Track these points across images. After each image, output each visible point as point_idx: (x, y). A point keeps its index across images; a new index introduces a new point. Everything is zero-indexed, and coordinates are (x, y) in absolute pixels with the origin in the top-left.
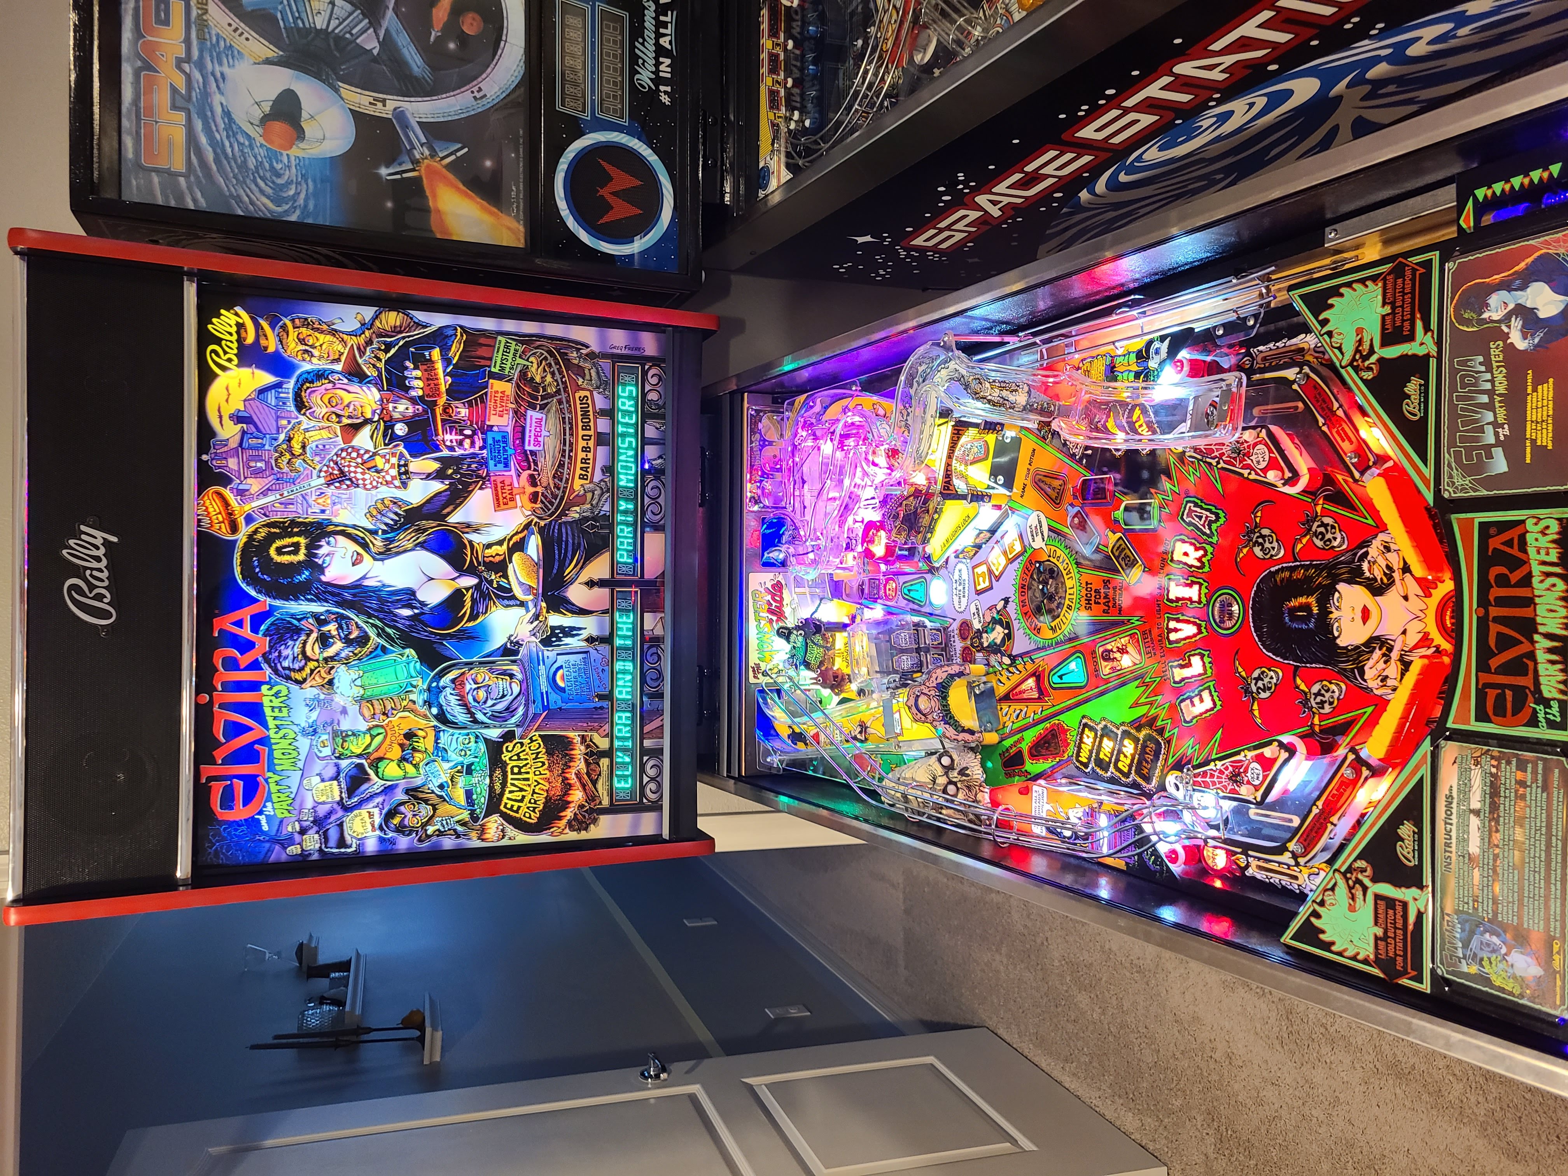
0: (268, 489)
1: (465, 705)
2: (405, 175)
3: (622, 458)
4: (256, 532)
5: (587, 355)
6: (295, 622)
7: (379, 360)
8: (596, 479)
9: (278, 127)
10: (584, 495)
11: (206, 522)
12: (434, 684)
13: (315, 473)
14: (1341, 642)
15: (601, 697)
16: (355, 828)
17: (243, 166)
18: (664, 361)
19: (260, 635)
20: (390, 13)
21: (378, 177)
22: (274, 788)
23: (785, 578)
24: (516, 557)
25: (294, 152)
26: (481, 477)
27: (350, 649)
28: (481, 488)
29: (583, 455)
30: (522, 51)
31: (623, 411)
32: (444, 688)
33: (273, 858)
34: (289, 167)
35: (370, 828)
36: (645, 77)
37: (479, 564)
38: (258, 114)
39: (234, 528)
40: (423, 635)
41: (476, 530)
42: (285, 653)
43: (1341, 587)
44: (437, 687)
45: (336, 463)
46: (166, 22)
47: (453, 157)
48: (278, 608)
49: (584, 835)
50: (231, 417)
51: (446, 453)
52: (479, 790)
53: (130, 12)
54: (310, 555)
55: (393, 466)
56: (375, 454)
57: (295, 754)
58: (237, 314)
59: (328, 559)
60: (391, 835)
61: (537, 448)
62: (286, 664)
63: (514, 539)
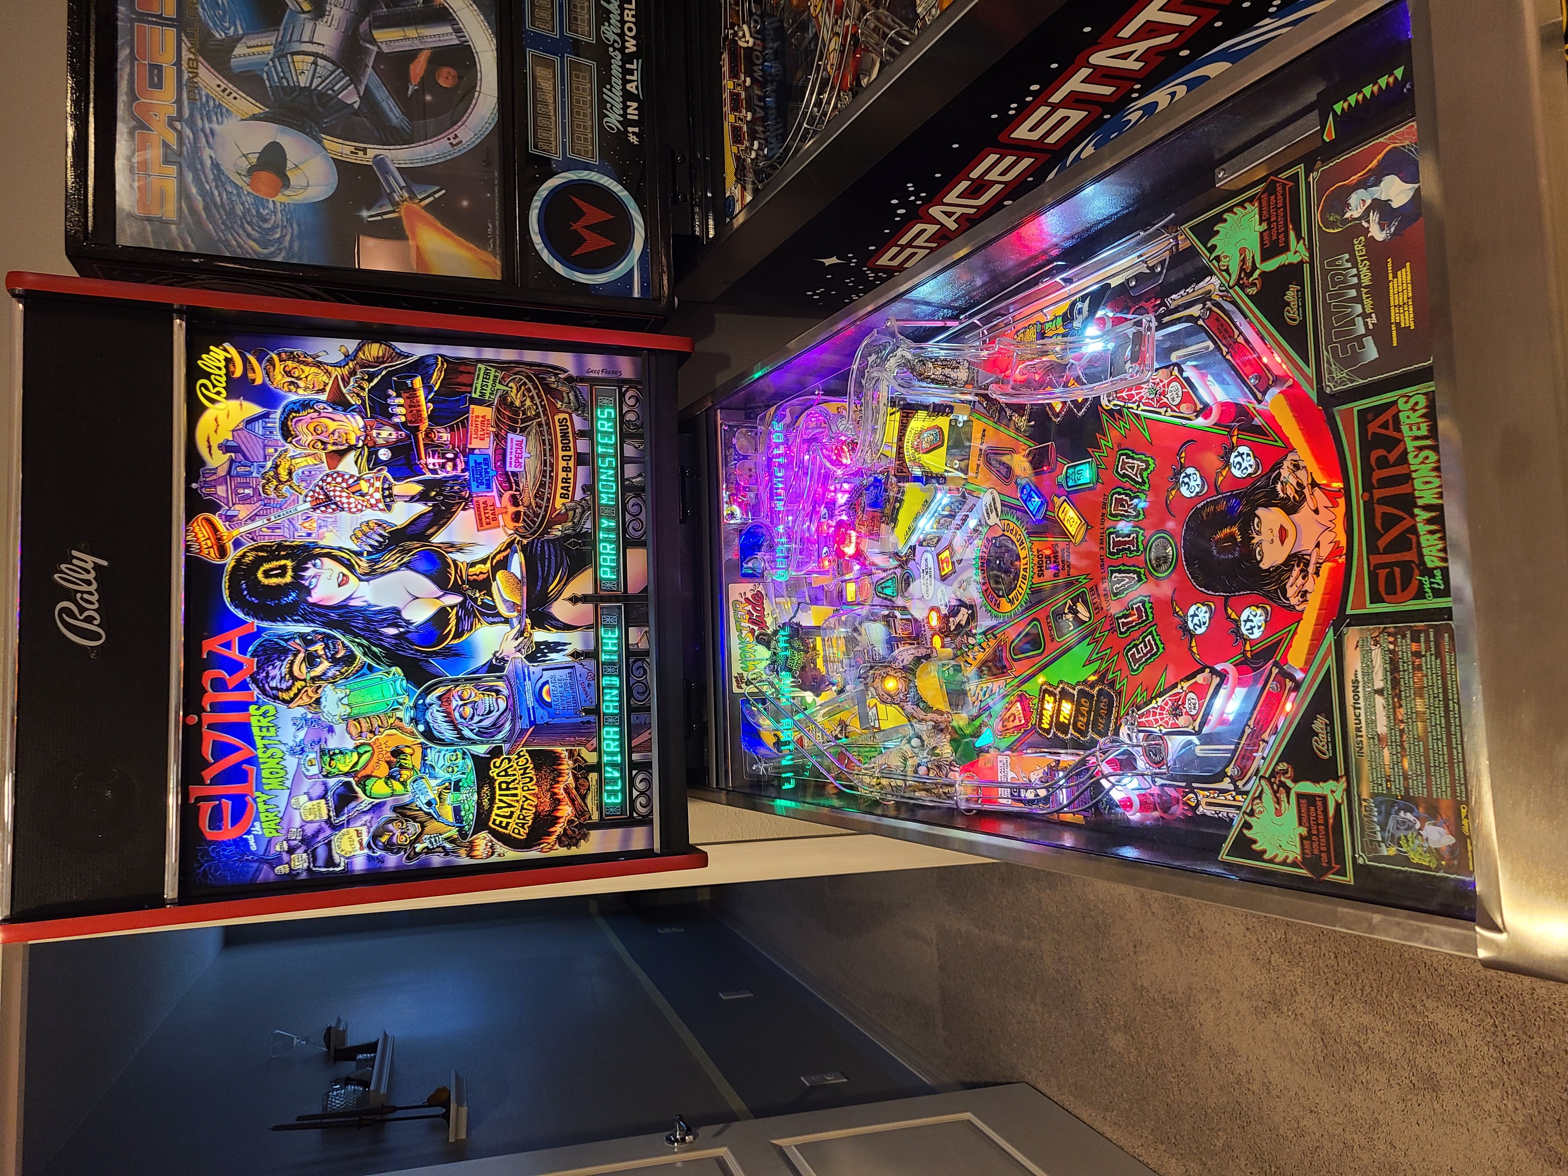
0: (256, 515)
1: (451, 721)
2: (385, 217)
3: (603, 477)
4: (244, 556)
5: (565, 379)
6: (283, 643)
7: (363, 389)
8: (578, 497)
9: (264, 176)
10: (566, 513)
11: (195, 547)
12: (421, 702)
13: (301, 498)
14: (1264, 565)
15: (588, 712)
16: (343, 847)
17: (231, 213)
18: (640, 383)
19: (248, 656)
20: (369, 70)
21: (361, 218)
22: (262, 807)
23: (765, 589)
24: (500, 575)
25: (280, 198)
26: (464, 498)
27: (338, 668)
28: (464, 509)
29: (564, 475)
30: (495, 100)
31: (602, 432)
32: (431, 705)
33: (261, 878)
34: (275, 212)
35: (358, 846)
36: (613, 120)
37: (463, 582)
38: (245, 165)
39: (223, 553)
40: (409, 654)
41: (460, 550)
42: (272, 673)
43: (1260, 511)
44: (424, 704)
45: (322, 488)
46: (159, 86)
47: (431, 199)
48: (265, 629)
49: (574, 851)
50: (220, 447)
51: (429, 476)
52: (467, 806)
53: (126, 77)
54: (297, 577)
55: (377, 490)
56: (359, 479)
57: (282, 773)
58: (225, 350)
59: (314, 580)
60: (379, 853)
61: (518, 469)
62: (273, 684)
63: (498, 558)
